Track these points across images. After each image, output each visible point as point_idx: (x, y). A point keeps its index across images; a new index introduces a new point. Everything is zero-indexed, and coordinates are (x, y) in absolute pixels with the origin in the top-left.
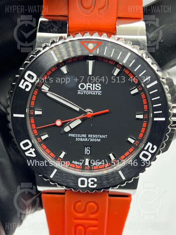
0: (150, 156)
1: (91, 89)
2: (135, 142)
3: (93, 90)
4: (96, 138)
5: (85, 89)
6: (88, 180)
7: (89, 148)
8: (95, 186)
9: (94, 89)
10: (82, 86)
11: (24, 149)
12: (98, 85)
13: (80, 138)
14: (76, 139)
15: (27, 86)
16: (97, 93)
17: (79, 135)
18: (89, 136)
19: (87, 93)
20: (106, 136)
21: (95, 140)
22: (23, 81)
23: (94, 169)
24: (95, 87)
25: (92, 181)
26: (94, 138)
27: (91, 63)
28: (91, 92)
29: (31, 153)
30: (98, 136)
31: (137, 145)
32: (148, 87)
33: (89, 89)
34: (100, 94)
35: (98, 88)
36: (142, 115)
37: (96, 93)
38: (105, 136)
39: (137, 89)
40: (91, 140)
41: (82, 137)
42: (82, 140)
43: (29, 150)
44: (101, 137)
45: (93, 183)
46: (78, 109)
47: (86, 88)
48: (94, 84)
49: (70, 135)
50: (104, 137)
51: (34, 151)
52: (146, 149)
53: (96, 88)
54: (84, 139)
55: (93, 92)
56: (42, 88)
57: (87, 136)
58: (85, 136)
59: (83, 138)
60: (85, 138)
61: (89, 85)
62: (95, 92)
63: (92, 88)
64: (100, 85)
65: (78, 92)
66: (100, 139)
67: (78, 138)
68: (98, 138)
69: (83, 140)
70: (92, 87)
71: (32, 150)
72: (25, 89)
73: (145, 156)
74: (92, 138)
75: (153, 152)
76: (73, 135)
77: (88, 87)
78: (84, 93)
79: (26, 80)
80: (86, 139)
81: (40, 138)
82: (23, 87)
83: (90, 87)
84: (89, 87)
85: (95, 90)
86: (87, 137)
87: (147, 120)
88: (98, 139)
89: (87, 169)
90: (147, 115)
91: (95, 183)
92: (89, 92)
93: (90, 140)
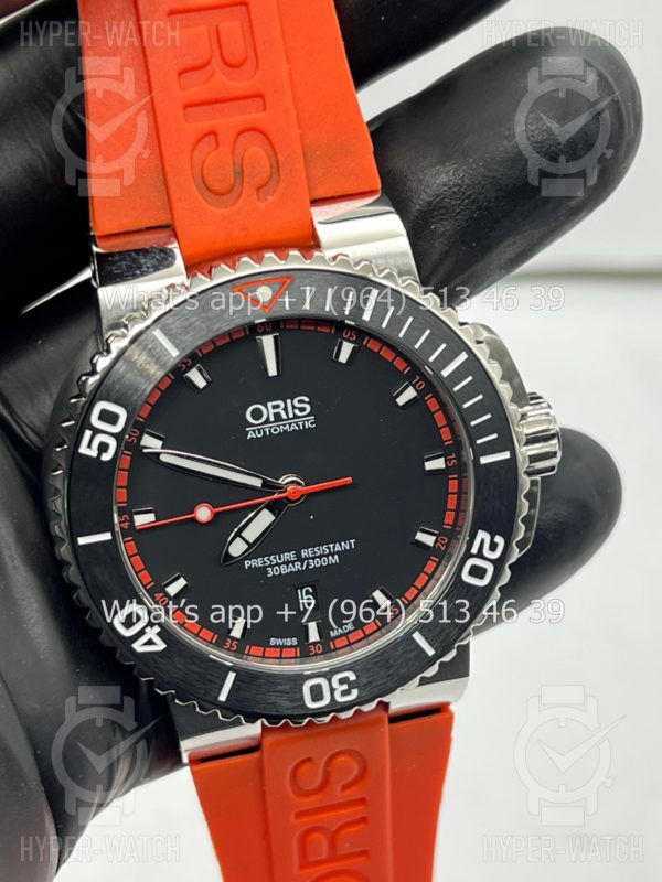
0: (490, 569)
1: (284, 417)
2: (436, 541)
3: (288, 419)
4: (324, 555)
5: (267, 421)
6: (330, 681)
7: (311, 590)
8: (355, 694)
9: (291, 415)
10: (257, 414)
11: (127, 633)
12: (300, 401)
13: (279, 565)
14: (267, 573)
15: (103, 447)
16: (304, 425)
17: (274, 559)
18: (304, 553)
19: (275, 430)
20: (352, 541)
21: (324, 562)
22: (88, 433)
23: (336, 649)
24: (294, 407)
25: (342, 681)
26: (320, 557)
27: (268, 342)
28: (284, 425)
29: (150, 642)
30: (329, 548)
31: (443, 548)
32: (445, 373)
33: (278, 417)
34: (312, 424)
35: (302, 410)
36: (442, 459)
37: (298, 426)
38: (350, 544)
39: (411, 388)
40: (312, 564)
41: (284, 563)
42: (284, 570)
43: (141, 633)
44: (338, 548)
45: (345, 687)
46: (257, 483)
47: (268, 418)
48: (289, 402)
49: (247, 564)
50: (348, 548)
51: (158, 634)
52: (474, 550)
53: (297, 412)
54: (291, 565)
55: (290, 425)
56: (143, 443)
57: (298, 555)
58: (291, 556)
59: (287, 563)
60: (293, 562)
61: (275, 407)
62: (296, 423)
63: (287, 413)
64: (307, 399)
65: (248, 432)
66: (336, 556)
67: (272, 566)
68: (330, 554)
69: (289, 570)
70: (285, 409)
71: (152, 633)
72: (99, 455)
73: (477, 572)
74: (313, 558)
75: (496, 555)
76: (256, 563)
77: (272, 411)
78: (265, 432)
79: (96, 431)
80: (298, 566)
81: (161, 595)
82: (93, 453)
83: (280, 410)
84: (276, 411)
85: (295, 417)
86: (300, 559)
87: (458, 468)
88: (330, 558)
89: (316, 654)
90: (454, 456)
91: (352, 685)
92: (279, 426)
93: (308, 564)
